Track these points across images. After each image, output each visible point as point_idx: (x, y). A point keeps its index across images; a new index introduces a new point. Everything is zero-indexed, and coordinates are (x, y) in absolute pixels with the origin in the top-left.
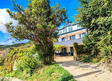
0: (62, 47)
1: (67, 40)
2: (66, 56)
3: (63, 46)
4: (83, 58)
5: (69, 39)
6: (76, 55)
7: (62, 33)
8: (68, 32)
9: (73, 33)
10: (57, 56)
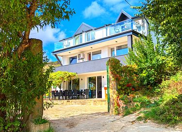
0: (70, 76)
1: (81, 61)
2: (78, 98)
3: (74, 74)
4: (139, 104)
5: (86, 59)
6: (115, 96)
7: (72, 45)
8: (84, 42)
9: (96, 47)
10: (57, 98)
